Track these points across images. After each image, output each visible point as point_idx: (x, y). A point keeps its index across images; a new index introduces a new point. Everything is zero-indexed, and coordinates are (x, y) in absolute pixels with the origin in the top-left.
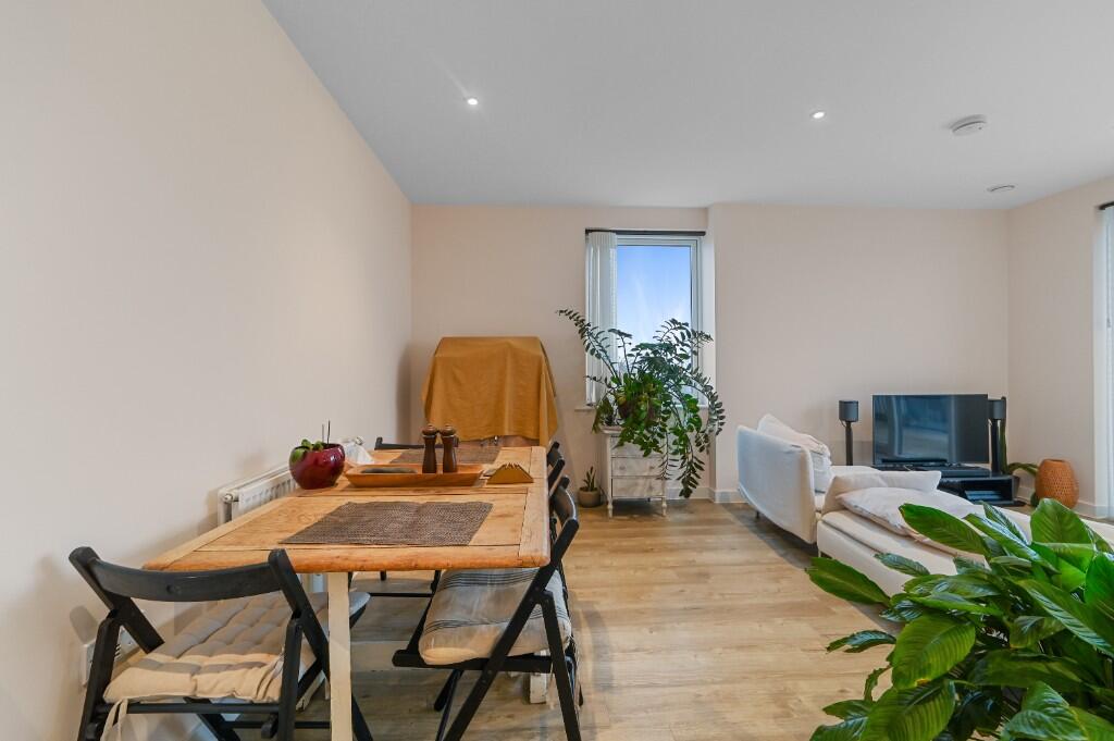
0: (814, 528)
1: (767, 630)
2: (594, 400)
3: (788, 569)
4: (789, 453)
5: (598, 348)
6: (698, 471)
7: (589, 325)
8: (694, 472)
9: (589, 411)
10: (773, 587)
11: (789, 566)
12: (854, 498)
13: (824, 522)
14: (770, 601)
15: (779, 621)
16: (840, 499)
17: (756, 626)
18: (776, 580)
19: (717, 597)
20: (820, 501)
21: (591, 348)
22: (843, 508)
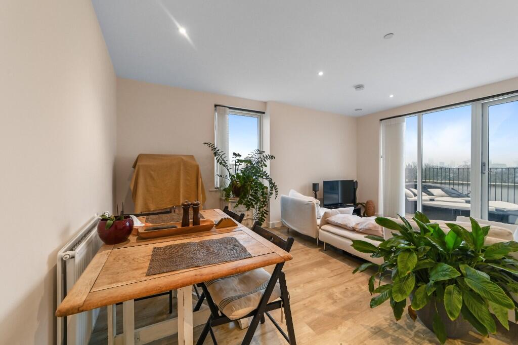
0: (318, 233)
1: (314, 274)
2: (218, 186)
3: (308, 250)
4: (308, 204)
5: (223, 162)
6: (265, 215)
7: (218, 150)
8: (263, 216)
9: (216, 191)
10: (307, 257)
11: (308, 248)
12: (333, 219)
13: (322, 229)
14: (308, 263)
15: (315, 269)
16: (328, 220)
17: (309, 273)
18: (307, 254)
19: (291, 265)
20: (319, 222)
21: (220, 161)
22: (328, 223)
